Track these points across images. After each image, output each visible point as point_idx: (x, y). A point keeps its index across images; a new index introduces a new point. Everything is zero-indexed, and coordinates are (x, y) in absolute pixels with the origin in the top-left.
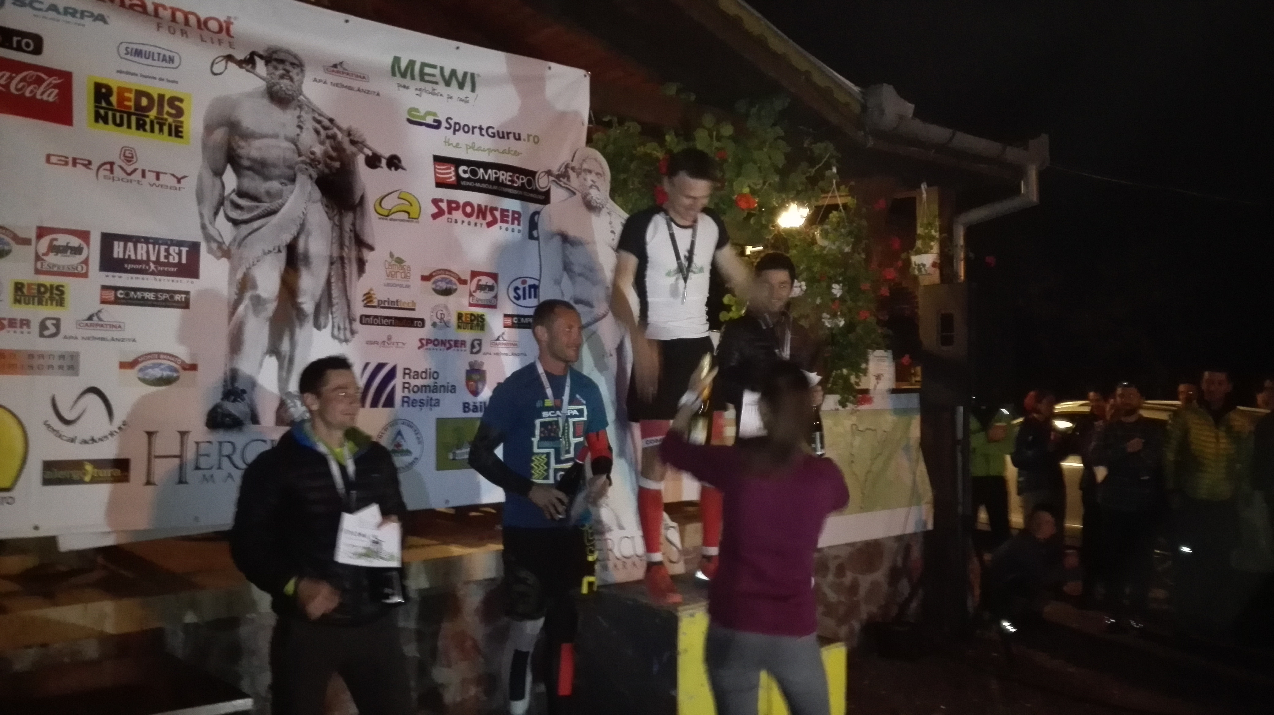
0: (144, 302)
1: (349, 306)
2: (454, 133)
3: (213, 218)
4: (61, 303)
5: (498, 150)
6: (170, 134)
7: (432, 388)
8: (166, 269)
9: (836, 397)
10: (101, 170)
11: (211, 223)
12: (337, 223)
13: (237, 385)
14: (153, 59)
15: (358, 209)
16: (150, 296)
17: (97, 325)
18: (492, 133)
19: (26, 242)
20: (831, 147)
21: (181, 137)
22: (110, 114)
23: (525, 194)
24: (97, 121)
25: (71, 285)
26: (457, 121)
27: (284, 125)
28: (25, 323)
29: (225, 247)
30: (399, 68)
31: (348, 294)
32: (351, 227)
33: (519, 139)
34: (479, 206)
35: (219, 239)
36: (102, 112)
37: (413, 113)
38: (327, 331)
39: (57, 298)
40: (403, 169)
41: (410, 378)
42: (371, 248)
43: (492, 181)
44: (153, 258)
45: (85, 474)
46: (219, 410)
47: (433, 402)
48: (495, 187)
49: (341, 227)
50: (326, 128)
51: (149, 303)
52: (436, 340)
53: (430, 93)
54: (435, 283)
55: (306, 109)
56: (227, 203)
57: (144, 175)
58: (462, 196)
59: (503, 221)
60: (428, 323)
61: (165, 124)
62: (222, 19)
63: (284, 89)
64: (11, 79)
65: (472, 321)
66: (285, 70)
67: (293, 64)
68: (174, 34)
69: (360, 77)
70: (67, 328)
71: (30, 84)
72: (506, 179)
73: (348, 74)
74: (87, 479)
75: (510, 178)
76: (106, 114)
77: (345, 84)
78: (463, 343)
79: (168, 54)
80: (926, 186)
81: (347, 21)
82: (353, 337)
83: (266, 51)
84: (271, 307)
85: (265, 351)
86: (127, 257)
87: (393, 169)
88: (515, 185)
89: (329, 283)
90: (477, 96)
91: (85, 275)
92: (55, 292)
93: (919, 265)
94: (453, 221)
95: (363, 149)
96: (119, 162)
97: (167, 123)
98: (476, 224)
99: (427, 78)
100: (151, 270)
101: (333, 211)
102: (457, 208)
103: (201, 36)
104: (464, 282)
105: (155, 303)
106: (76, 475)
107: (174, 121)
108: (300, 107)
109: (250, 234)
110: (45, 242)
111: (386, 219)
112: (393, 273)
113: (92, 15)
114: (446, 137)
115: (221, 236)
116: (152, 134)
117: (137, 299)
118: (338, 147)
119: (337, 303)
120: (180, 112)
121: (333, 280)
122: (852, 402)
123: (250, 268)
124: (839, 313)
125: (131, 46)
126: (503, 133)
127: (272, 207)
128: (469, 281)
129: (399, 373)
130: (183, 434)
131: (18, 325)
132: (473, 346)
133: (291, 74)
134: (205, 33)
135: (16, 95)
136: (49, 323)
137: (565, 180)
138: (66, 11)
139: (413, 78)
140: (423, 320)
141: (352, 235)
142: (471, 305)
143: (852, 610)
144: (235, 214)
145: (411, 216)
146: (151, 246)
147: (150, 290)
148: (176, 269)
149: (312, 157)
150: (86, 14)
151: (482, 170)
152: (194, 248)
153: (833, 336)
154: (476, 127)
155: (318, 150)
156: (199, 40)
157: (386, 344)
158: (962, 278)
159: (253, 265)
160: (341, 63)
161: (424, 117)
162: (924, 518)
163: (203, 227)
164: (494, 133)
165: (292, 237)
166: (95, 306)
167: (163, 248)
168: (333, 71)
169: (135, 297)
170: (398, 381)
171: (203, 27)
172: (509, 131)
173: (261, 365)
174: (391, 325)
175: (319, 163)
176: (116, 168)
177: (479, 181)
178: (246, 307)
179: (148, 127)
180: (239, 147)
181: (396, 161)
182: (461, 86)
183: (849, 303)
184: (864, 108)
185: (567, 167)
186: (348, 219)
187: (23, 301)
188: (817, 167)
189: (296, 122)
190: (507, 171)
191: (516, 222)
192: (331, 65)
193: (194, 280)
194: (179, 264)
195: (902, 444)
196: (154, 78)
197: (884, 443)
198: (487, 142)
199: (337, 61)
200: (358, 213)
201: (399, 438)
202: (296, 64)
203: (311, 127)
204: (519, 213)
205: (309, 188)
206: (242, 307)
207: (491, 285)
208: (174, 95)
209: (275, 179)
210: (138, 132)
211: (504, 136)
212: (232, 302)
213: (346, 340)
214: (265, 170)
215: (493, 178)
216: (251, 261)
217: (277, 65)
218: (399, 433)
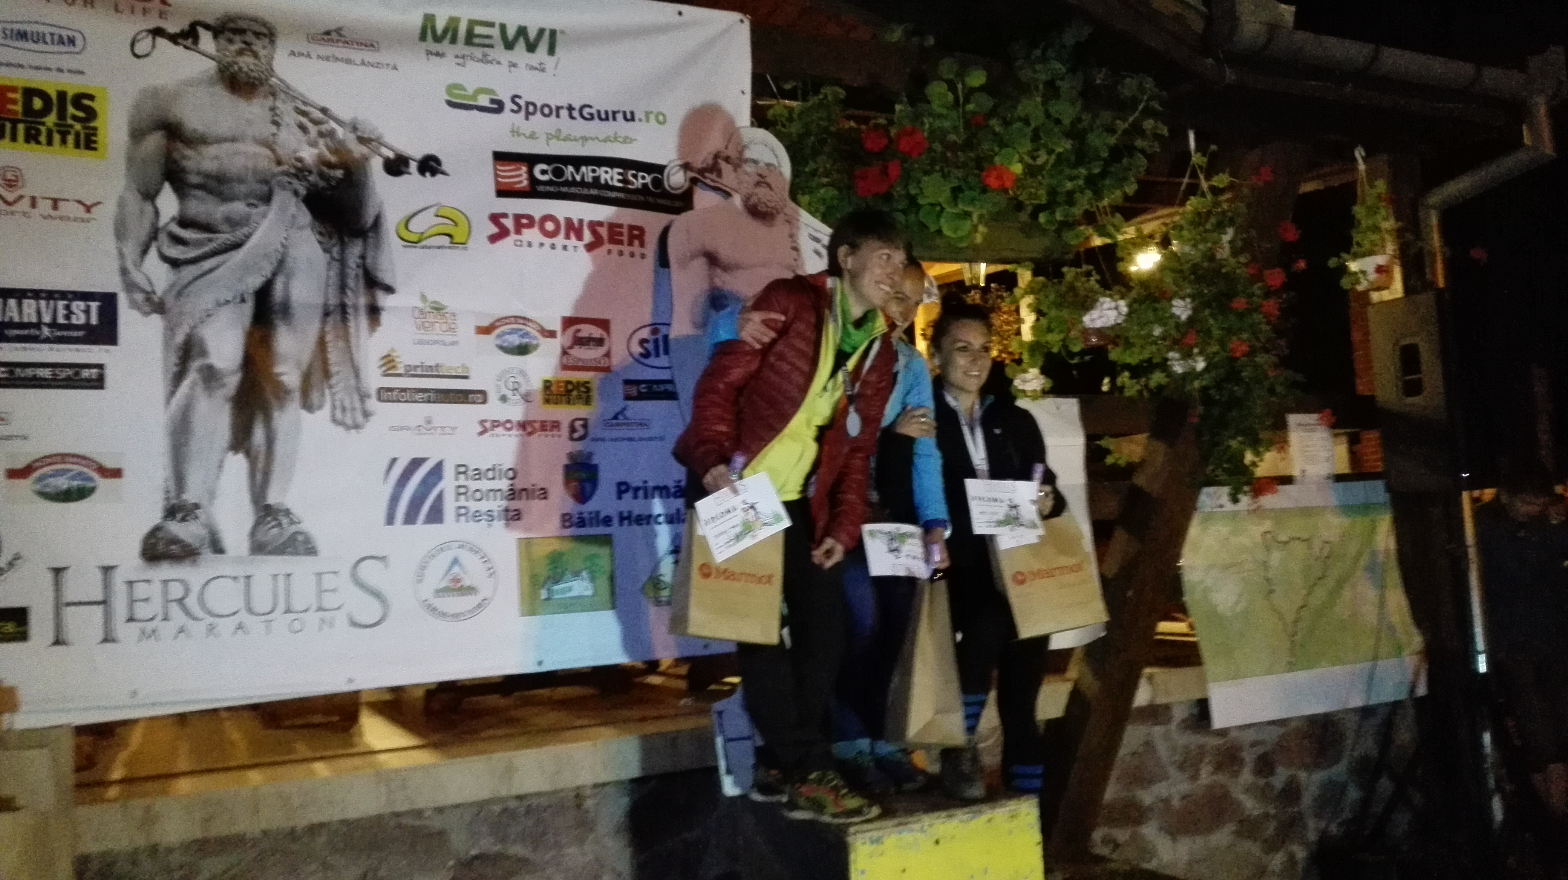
0: (36, 383)
1: (357, 375)
2: (527, 118)
3: (139, 259)
5: (597, 138)
6: (77, 145)
7: (505, 493)
8: (65, 333)
11: (135, 265)
12: (336, 256)
13: (185, 497)
14: (45, 43)
15: (370, 234)
16: (45, 373)
18: (589, 114)
21: (95, 149)
23: (649, 199)
26: (529, 100)
27: (250, 122)
29: (156, 299)
30: (433, 29)
31: (355, 356)
32: (359, 261)
33: (633, 119)
34: (569, 221)
35: (148, 287)
37: (456, 91)
38: (325, 413)
40: (443, 173)
41: (467, 479)
42: (390, 290)
43: (588, 183)
44: (47, 319)
46: (160, 534)
47: (510, 514)
48: (594, 192)
49: (342, 262)
50: (316, 122)
51: (43, 383)
52: (508, 421)
53: (482, 61)
54: (499, 336)
55: (282, 96)
56: (163, 237)
57: (33, 205)
58: (537, 207)
59: (613, 241)
60: (493, 397)
61: (69, 133)
63: (245, 69)
65: (566, 390)
66: (245, 43)
69: (366, 46)
72: (612, 179)
73: (346, 43)
75: (620, 177)
77: (341, 58)
78: (556, 425)
79: (65, 34)
80: (1363, 152)
82: (367, 421)
83: (220, 20)
84: (233, 381)
85: (226, 445)
86: (7, 319)
87: (428, 174)
88: (630, 187)
89: (322, 341)
90: (559, 59)
94: (525, 243)
95: (378, 148)
97: (72, 131)
98: (565, 248)
100: (44, 337)
101: (331, 238)
102: (530, 225)
103: (115, 5)
104: (552, 334)
105: (52, 383)
107: (84, 128)
108: (274, 94)
109: (196, 278)
111: (415, 247)
112: (427, 325)
114: (513, 124)
115: (151, 283)
116: (51, 148)
117: (26, 378)
118: (339, 150)
119: (338, 372)
120: (91, 114)
121: (329, 338)
123: (195, 327)
124: (1196, 350)
125: (8, 26)
126: (606, 112)
127: (232, 239)
128: (560, 332)
129: (449, 471)
130: (107, 570)
132: (573, 430)
133: (254, 48)
137: (714, 176)
140: (483, 393)
141: (360, 272)
142: (565, 367)
143: (1289, 826)
144: (175, 252)
145: (457, 240)
146: (43, 303)
147: (42, 365)
148: (81, 333)
149: (299, 165)
151: (571, 169)
152: (108, 302)
154: (562, 107)
156: (113, 10)
157: (423, 430)
158: (1441, 283)
159: (202, 322)
160: (338, 31)
161: (474, 96)
162: (1408, 677)
163: (124, 272)
164: (591, 114)
165: (264, 279)
167: (61, 304)
168: (324, 40)
169: (23, 375)
170: (448, 484)
172: (615, 109)
173: (220, 467)
174: (429, 400)
175: (311, 173)
177: (567, 183)
178: (194, 383)
179: (43, 138)
180: (184, 157)
181: (433, 164)
182: (531, 47)
185: (716, 156)
186: (355, 250)
189: (268, 115)
190: (612, 167)
191: (636, 242)
192: (321, 31)
193: (111, 347)
194: (87, 326)
195: (1364, 561)
196: (49, 69)
197: (1328, 560)
198: (580, 127)
199: (333, 27)
200: (371, 241)
201: (456, 569)
202: (265, 35)
203: (292, 122)
204: (641, 230)
205: (293, 209)
206: (186, 384)
207: (598, 336)
208: (82, 91)
209: (238, 199)
210: (26, 145)
211: (606, 117)
212: (170, 376)
213: (357, 427)
214: (224, 188)
215: (589, 178)
216: (198, 315)
217: (231, 36)
218: (455, 561)
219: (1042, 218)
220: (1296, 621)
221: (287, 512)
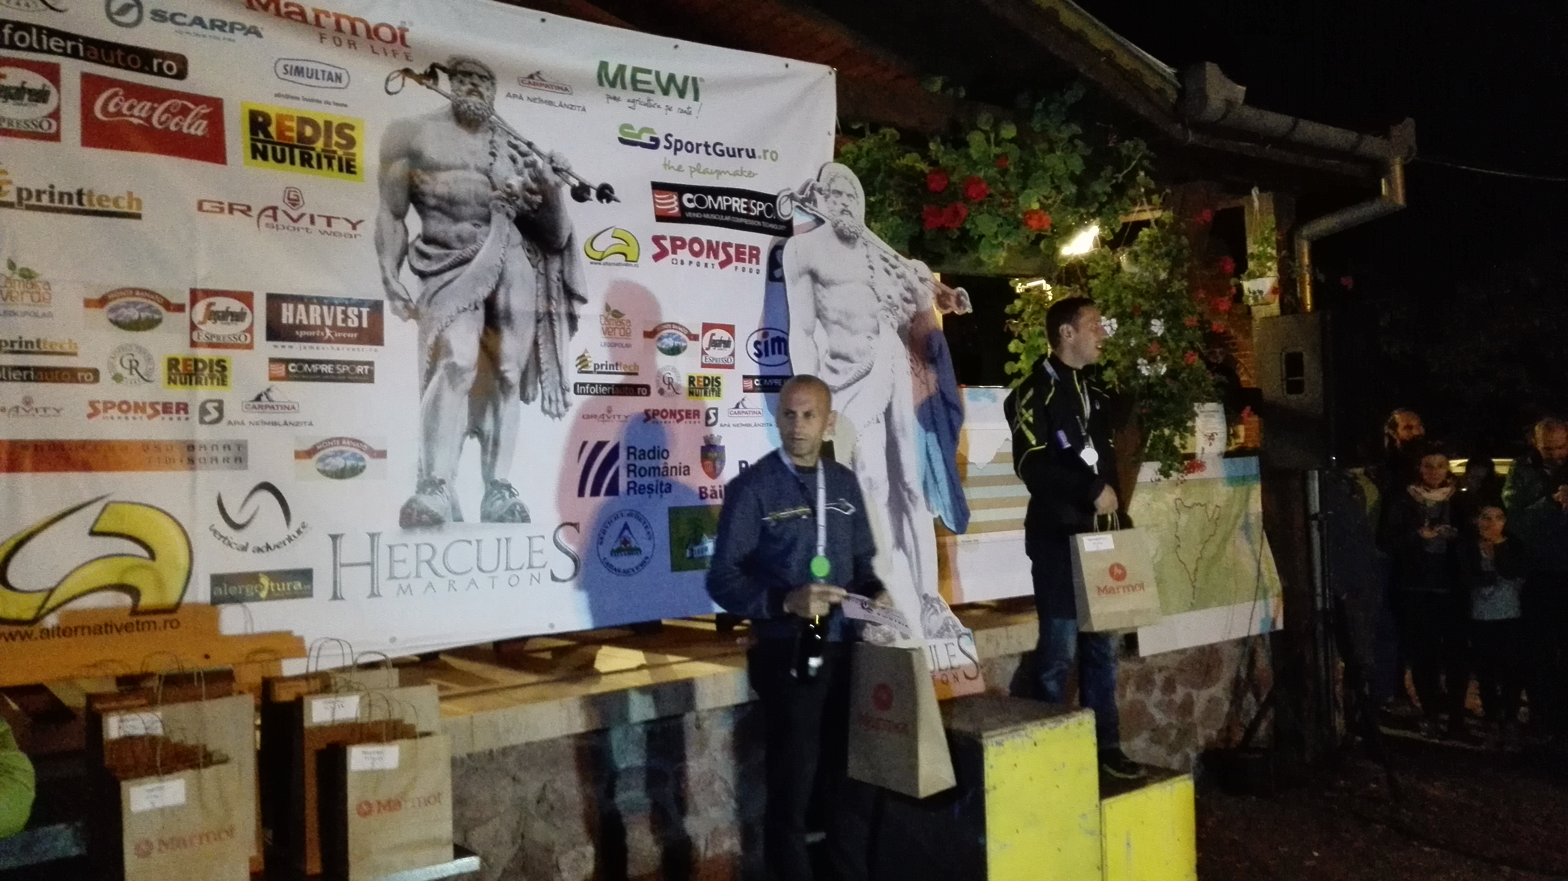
0: (321, 377)
1: (560, 373)
2: (675, 154)
3: (396, 270)
4: (223, 382)
5: (728, 172)
6: (341, 170)
7: (661, 470)
8: (344, 335)
9: (1157, 465)
10: (263, 217)
11: (394, 277)
12: (542, 271)
13: (433, 473)
14: (317, 78)
15: (566, 253)
16: (327, 369)
17: (267, 406)
18: (721, 151)
19: (180, 308)
20: (1143, 145)
21: (354, 173)
22: (269, 147)
23: (765, 224)
24: (254, 157)
25: (234, 358)
26: (678, 138)
27: (473, 153)
28: (183, 407)
29: (412, 306)
30: (607, 75)
31: (559, 357)
32: (559, 276)
33: (754, 156)
34: (709, 242)
35: (406, 297)
36: (260, 145)
37: (626, 130)
38: (536, 404)
39: (218, 375)
40: (616, 200)
41: (635, 458)
42: (583, 301)
43: (723, 210)
44: (329, 322)
45: (260, 590)
46: (414, 505)
47: (664, 488)
48: (728, 218)
49: (546, 276)
50: (524, 155)
51: (326, 377)
52: (665, 410)
53: (645, 105)
54: (660, 339)
55: (500, 131)
56: (412, 252)
57: (312, 222)
58: (687, 231)
59: (739, 260)
60: (654, 390)
61: (334, 158)
62: (396, 25)
63: (473, 108)
64: (153, 109)
65: (705, 385)
66: (473, 84)
67: (481, 77)
68: (340, 45)
69: (562, 88)
70: (232, 411)
71: (174, 115)
72: (739, 207)
73: (547, 86)
74: (263, 594)
75: (745, 206)
76: (265, 148)
77: (544, 100)
78: (696, 413)
79: (334, 71)
80: (1258, 192)
81: (543, 20)
82: (567, 410)
83: (448, 62)
84: (470, 377)
85: (465, 430)
86: (297, 322)
87: (604, 201)
88: (751, 214)
89: (536, 344)
90: (701, 105)
91: (250, 347)
92: (215, 368)
93: (1254, 293)
94: (679, 262)
95: (567, 178)
96: (282, 206)
97: (337, 156)
98: (706, 265)
99: (640, 86)
100: (327, 337)
101: (537, 256)
102: (682, 247)
103: (372, 47)
104: (695, 338)
105: (333, 377)
106: (249, 590)
107: (345, 154)
108: (493, 130)
109: (441, 288)
110: (201, 308)
111: (599, 263)
112: (611, 330)
113: (243, 27)
114: (665, 159)
115: (407, 293)
116: (319, 171)
117: (312, 373)
118: (539, 178)
119: (547, 370)
120: (351, 142)
121: (540, 341)
122: (1178, 470)
123: (443, 330)
124: (1159, 358)
125: (290, 63)
126: (733, 149)
127: (464, 255)
128: (700, 336)
129: (623, 454)
130: (373, 536)
131: (174, 410)
132: (707, 417)
133: (481, 89)
134: (377, 44)
135: (160, 130)
136: (210, 407)
137: (811, 206)
138: (213, 24)
139: (624, 87)
140: (648, 387)
141: (561, 286)
142: (704, 366)
143: (1185, 733)
144: (422, 265)
145: (630, 258)
146: (325, 308)
147: (327, 362)
148: (356, 335)
149: (509, 190)
150: (237, 26)
151: (710, 198)
152: (376, 308)
153: (1151, 387)
154: (700, 145)
155: (516, 182)
156: (370, 51)
157: (606, 418)
158: (1309, 307)
159: (447, 326)
160: (538, 73)
161: (640, 135)
162: (1272, 614)
163: (386, 282)
165: (490, 290)
166: (263, 382)
167: (340, 309)
168: (530, 83)
169: (310, 370)
170: (622, 463)
171: (373, 36)
172: (740, 147)
173: (461, 448)
174: (611, 394)
175: (518, 198)
176: (280, 214)
177: (707, 211)
178: (441, 379)
179: (314, 162)
180: (422, 182)
181: (608, 191)
182: (682, 94)
183: (1172, 344)
184: (1182, 93)
185: (812, 188)
186: (555, 265)
187: (178, 382)
188: (1125, 172)
189: (488, 148)
190: (740, 198)
191: (754, 260)
192: (526, 75)
193: (379, 348)
194: (359, 329)
195: (1240, 522)
196: (319, 102)
197: (1216, 521)
198: (714, 163)
199: (533, 71)
200: (566, 258)
201: (626, 533)
202: (485, 77)
203: (505, 155)
204: (757, 249)
205: (508, 229)
206: (435, 379)
207: (727, 339)
208: (344, 121)
209: (466, 220)
210: (302, 168)
211: (734, 153)
212: (423, 373)
213: (559, 415)
214: (455, 210)
215: (724, 207)
216: (444, 321)
217: (463, 78)
218: (626, 527)
219: (1042, 245)
220: (1196, 570)
221: (509, 487)
